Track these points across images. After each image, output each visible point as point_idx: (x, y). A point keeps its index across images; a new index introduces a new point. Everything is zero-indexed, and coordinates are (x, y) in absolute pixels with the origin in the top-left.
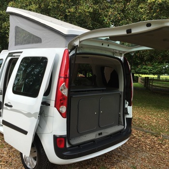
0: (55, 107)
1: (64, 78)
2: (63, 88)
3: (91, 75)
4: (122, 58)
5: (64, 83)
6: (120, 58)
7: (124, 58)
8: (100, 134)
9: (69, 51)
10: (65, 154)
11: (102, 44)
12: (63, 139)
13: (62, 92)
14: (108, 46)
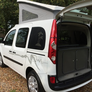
0: (48, 57)
1: (54, 38)
2: (53, 45)
3: (63, 39)
4: (89, 25)
5: (54, 42)
6: (88, 24)
7: (91, 25)
8: (77, 74)
9: (56, 20)
10: (56, 87)
11: (78, 16)
12: (54, 78)
13: (53, 47)
14: (81, 16)
